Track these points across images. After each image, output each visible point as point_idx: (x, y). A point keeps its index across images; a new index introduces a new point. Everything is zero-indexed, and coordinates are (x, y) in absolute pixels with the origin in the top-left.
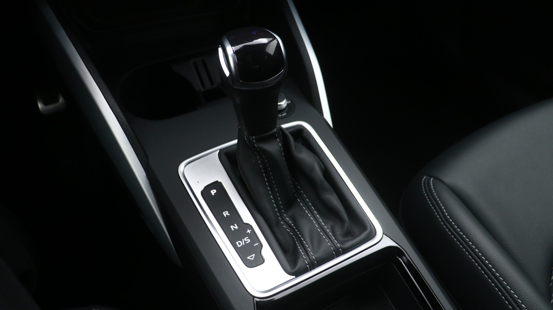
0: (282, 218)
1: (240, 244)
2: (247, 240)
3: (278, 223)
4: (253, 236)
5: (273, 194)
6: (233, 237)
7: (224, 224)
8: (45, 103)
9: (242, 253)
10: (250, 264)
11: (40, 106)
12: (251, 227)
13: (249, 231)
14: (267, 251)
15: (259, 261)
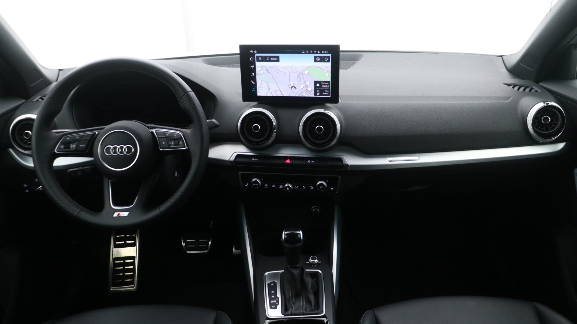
0: (292, 300)
1: (272, 302)
2: (275, 301)
3: (289, 301)
4: (278, 301)
5: (291, 290)
6: (270, 299)
7: (270, 295)
8: (236, 249)
9: (271, 305)
10: (271, 308)
11: (234, 250)
12: (278, 298)
13: (277, 299)
14: (279, 307)
15: (276, 308)
